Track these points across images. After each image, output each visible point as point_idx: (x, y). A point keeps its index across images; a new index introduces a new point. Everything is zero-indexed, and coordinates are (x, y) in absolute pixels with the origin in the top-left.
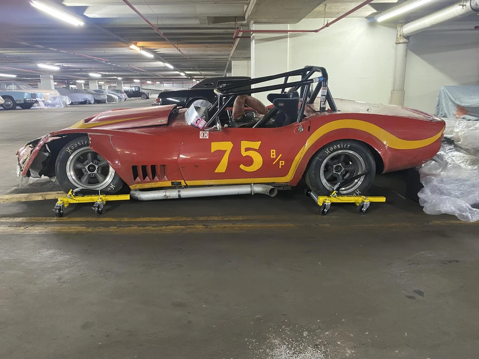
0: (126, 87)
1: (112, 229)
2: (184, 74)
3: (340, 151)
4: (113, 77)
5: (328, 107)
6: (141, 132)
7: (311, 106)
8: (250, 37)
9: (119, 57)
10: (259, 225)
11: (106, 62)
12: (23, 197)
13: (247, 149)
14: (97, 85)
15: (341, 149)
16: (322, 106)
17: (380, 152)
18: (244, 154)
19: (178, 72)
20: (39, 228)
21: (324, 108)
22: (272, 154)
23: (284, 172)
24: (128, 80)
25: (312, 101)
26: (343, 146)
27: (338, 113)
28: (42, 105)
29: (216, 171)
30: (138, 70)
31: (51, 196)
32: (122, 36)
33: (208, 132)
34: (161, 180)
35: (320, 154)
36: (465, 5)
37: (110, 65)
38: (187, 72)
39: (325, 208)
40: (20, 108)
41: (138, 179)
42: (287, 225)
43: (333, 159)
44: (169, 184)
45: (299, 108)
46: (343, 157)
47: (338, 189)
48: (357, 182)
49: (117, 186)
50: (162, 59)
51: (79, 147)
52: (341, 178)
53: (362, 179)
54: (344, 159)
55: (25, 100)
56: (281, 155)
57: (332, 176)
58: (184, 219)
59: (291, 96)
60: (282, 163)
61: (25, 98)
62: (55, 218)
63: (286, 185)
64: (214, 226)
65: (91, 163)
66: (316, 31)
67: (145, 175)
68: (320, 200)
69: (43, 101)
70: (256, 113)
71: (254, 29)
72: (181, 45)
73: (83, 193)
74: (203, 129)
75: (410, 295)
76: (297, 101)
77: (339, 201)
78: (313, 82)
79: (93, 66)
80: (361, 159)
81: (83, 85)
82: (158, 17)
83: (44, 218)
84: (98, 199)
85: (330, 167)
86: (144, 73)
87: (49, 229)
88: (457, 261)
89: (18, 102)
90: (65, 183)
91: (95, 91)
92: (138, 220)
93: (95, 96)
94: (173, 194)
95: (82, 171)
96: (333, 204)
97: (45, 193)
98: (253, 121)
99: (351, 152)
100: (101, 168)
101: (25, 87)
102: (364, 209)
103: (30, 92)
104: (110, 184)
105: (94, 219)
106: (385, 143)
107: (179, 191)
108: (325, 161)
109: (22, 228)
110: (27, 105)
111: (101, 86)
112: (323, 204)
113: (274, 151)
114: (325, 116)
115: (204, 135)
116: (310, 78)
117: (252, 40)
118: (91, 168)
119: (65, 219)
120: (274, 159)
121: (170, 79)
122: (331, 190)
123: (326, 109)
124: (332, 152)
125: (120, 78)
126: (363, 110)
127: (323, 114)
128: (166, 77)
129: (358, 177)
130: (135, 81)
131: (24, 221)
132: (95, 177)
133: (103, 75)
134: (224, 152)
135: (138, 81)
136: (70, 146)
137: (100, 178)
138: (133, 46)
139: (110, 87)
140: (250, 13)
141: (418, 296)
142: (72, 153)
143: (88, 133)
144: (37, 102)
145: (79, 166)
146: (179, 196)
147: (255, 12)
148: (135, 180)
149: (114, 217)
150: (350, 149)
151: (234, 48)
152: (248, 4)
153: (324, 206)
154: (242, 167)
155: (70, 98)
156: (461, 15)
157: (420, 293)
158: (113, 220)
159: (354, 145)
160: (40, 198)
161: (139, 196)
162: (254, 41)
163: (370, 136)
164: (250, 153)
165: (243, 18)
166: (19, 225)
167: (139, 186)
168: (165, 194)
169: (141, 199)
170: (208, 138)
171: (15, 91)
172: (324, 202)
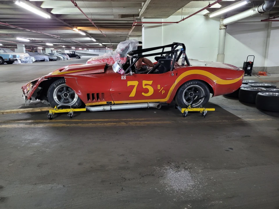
0: (67, 52)
1: (80, 125)
2: (101, 45)
3: (192, 86)
4: (60, 46)
5: (186, 63)
6: (91, 76)
7: (177, 63)
8: (141, 25)
9: (65, 35)
10: (153, 122)
11: (57, 37)
12: (30, 110)
13: (146, 85)
14: (50, 50)
15: (193, 84)
16: (183, 63)
17: (212, 86)
18: (144, 87)
19: (98, 44)
20: (42, 125)
21: (184, 64)
22: (158, 87)
23: (164, 96)
24: (68, 47)
25: (177, 61)
26: (194, 83)
27: (191, 66)
28: (20, 62)
29: (130, 96)
30: (75, 42)
31: (45, 109)
32: (69, 23)
33: (125, 76)
34: (101, 101)
35: (182, 87)
36: (255, 10)
37: (59, 39)
38: (103, 44)
39: (185, 114)
40: (6, 64)
41: (90, 101)
42: (167, 122)
43: (188, 89)
44: (105, 103)
45: (171, 65)
46: (193, 88)
47: (191, 105)
48: (201, 101)
49: (79, 104)
50: (90, 36)
51: (60, 84)
52: (193, 99)
53: (203, 99)
54: (194, 89)
55: (9, 59)
56: (163, 88)
57: (188, 98)
58: (115, 120)
59: (167, 58)
60: (163, 92)
61: (10, 58)
62: (48, 120)
63: (165, 103)
64: (131, 123)
65: (65, 92)
66: (177, 22)
67: (93, 98)
68: (183, 110)
69: (20, 60)
70: (148, 66)
71: (144, 21)
72: (102, 29)
73: (62, 107)
74: (123, 75)
75: (227, 150)
76: (170, 61)
77: (192, 111)
78: (178, 51)
79: (49, 40)
80: (203, 90)
81: (41, 50)
82: (92, 14)
83: (42, 120)
84: (70, 111)
85: (187, 94)
86: (78, 44)
87: (47, 125)
88: (249, 136)
89: (5, 60)
90: (53, 102)
91: (49, 54)
92: (92, 120)
93: (50, 56)
94: (108, 108)
95: (60, 96)
96: (189, 112)
97: (41, 108)
98: (146, 70)
99: (197, 86)
100: (70, 95)
101: (9, 51)
102: (204, 114)
103: (13, 54)
104: (75, 103)
105: (69, 120)
106: (214, 81)
107: (111, 107)
108: (185, 91)
109: (33, 125)
110: (10, 62)
111: (52, 51)
112: (184, 112)
113: (160, 85)
114: (184, 68)
115: (124, 78)
116: (175, 49)
117: (143, 27)
118: (66, 95)
119: (53, 121)
120: (159, 90)
121: (93, 47)
122: (188, 105)
123: (185, 65)
124: (188, 86)
125: (64, 46)
126: (203, 65)
127: (183, 67)
128: (91, 46)
129: (201, 98)
130: (72, 48)
131: (33, 122)
132: (67, 99)
133: (54, 45)
134: (134, 86)
135: (74, 48)
136: (55, 83)
137: (70, 100)
138: (75, 29)
139: (57, 51)
140: (142, 13)
141: (231, 150)
142: (56, 87)
143: (65, 77)
144: (16, 60)
145: (59, 94)
146: (111, 109)
147: (145, 13)
148: (88, 101)
149: (78, 119)
150: (197, 84)
151: (131, 31)
152: (141, 8)
153: (185, 113)
154: (143, 94)
155: (35, 58)
156: (253, 15)
157: (231, 149)
158: (79, 121)
159: (199, 82)
160: (39, 110)
161: (90, 109)
162: (144, 28)
163: (207, 78)
164: (147, 87)
165: (138, 15)
166: (31, 123)
167: (90, 104)
168: (103, 108)
169: (91, 111)
170: (125, 79)
171: (3, 53)
172: (185, 111)
